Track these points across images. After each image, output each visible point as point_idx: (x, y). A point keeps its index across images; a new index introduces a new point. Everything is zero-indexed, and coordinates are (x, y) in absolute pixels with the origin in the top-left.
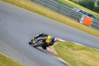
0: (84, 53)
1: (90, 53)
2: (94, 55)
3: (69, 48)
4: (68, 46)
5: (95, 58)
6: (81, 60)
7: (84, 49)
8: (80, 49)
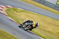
0: (23, 14)
1: (27, 14)
2: (29, 15)
3: (14, 11)
4: (14, 10)
5: (30, 17)
6: (21, 18)
7: (23, 11)
8: (21, 12)
